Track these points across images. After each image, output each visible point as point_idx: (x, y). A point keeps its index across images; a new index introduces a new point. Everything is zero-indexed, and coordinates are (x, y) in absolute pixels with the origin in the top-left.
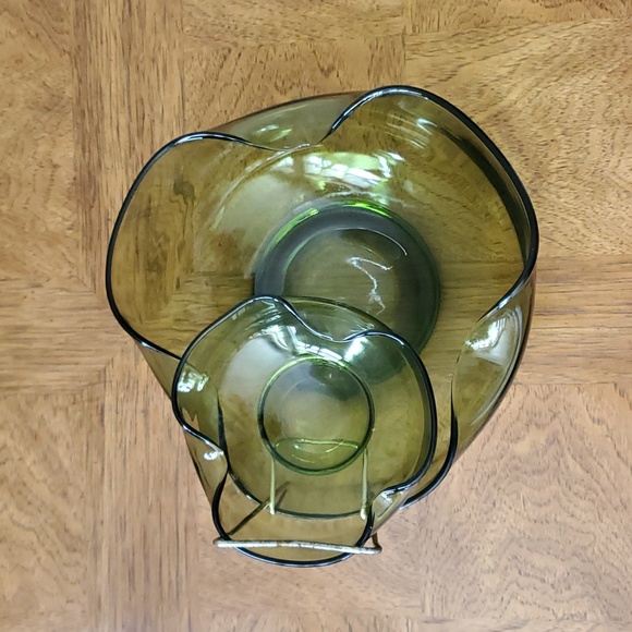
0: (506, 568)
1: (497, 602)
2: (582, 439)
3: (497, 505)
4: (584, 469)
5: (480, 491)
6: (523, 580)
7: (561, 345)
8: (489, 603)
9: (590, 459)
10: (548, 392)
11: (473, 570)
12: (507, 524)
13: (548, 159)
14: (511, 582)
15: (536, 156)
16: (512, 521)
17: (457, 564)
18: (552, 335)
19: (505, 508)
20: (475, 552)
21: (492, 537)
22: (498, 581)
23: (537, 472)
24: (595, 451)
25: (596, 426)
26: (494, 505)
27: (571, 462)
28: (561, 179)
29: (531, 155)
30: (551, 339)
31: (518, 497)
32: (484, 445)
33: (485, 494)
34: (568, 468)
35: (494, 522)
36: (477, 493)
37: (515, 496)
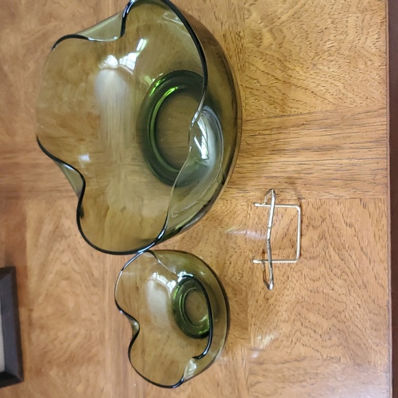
0: (294, 320)
1: (289, 343)
2: (339, 237)
3: (290, 279)
4: (341, 258)
5: (281, 268)
6: (303, 329)
7: (328, 172)
8: (284, 342)
9: (344, 252)
10: (319, 204)
11: (276, 320)
12: (295, 292)
13: (323, 42)
14: (297, 331)
15: (316, 40)
16: (298, 289)
17: (268, 315)
18: (322, 165)
19: (295, 281)
20: (277, 308)
21: (287, 299)
22: (290, 328)
23: (313, 258)
24: (347, 246)
25: (348, 228)
26: (288, 278)
27: (332, 252)
28: (330, 55)
29: (312, 41)
30: (322, 168)
31: (302, 274)
32: (283, 238)
33: (283, 271)
34: (330, 256)
35: (288, 290)
36: (279, 270)
37: (300, 273)
